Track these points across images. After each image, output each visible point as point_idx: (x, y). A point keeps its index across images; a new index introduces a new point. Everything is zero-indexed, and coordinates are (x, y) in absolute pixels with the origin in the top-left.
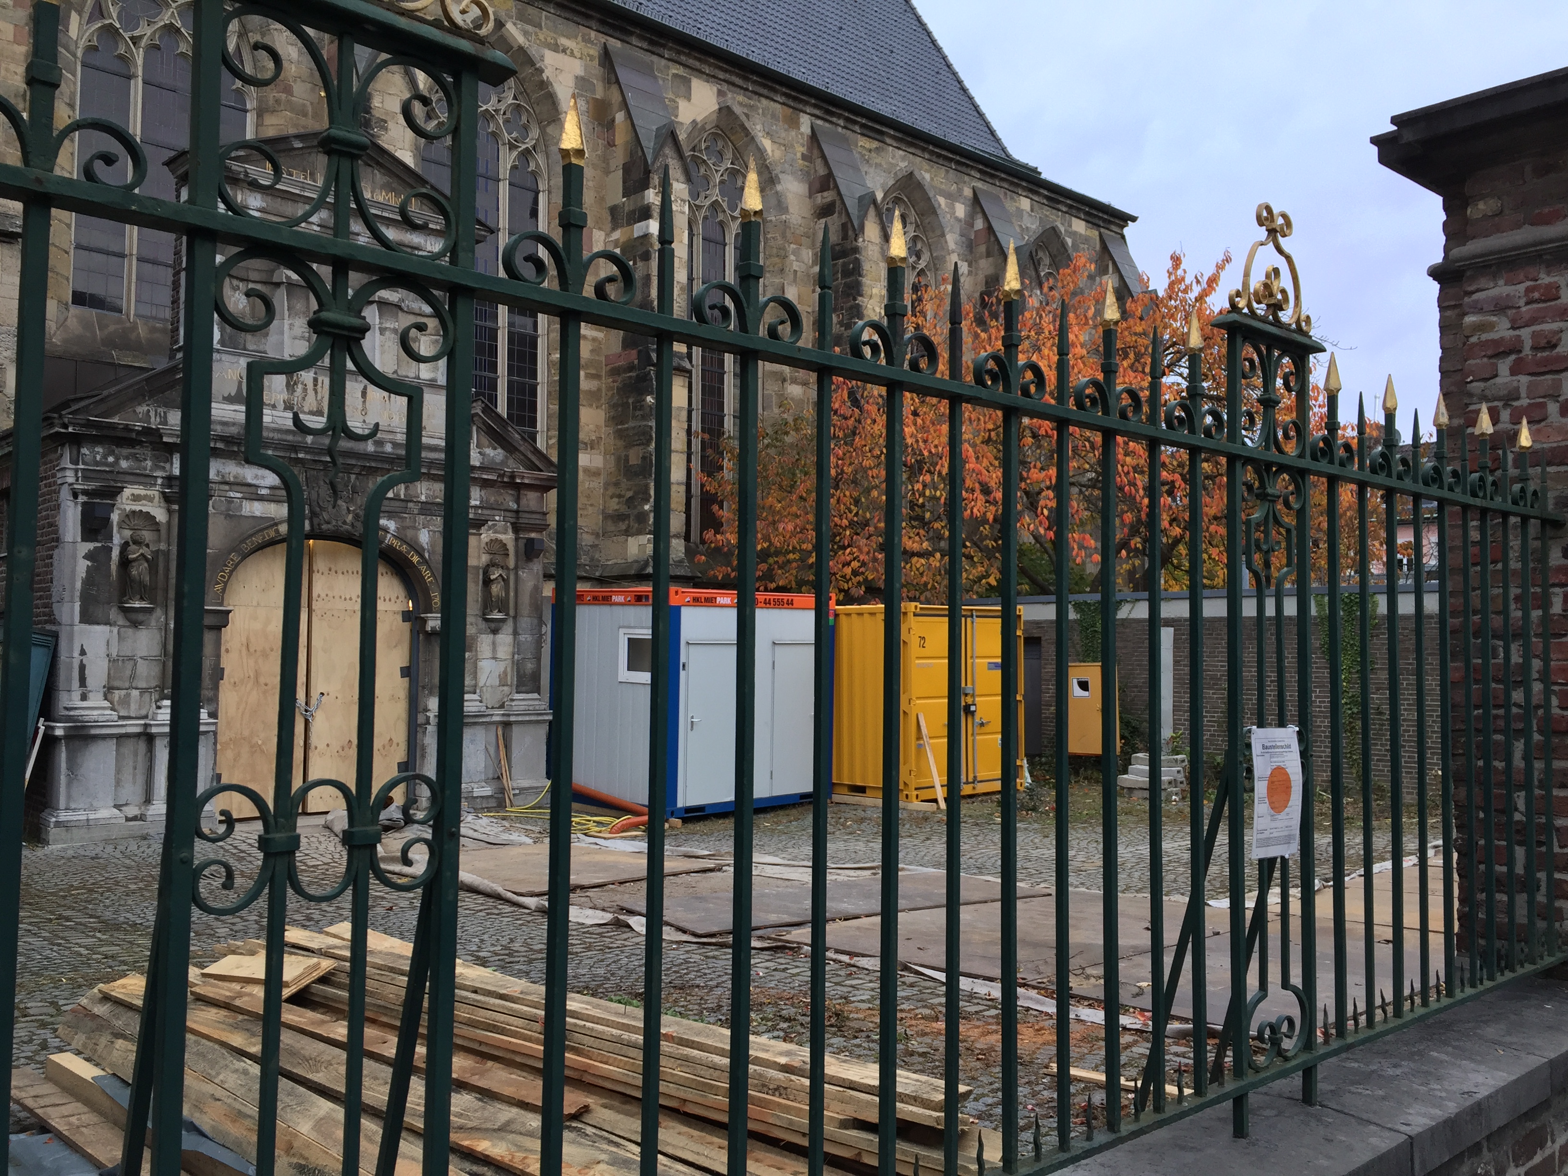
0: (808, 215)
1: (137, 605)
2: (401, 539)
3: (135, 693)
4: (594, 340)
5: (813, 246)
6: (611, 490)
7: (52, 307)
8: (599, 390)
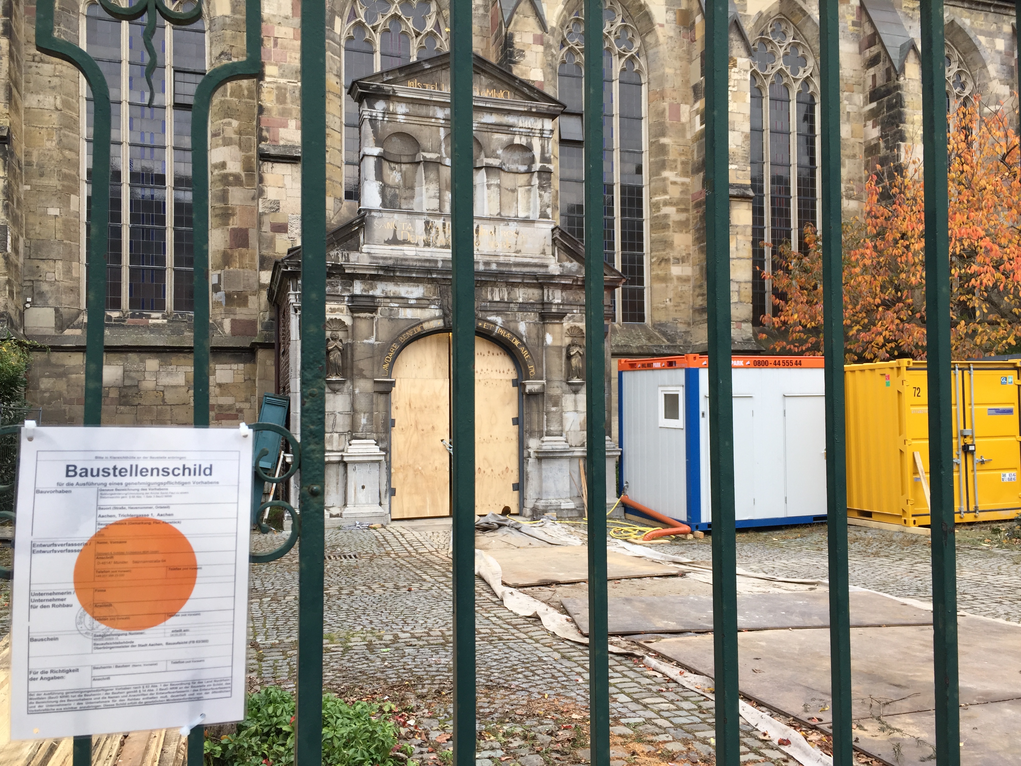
0: (858, 67)
1: (334, 378)
2: (506, 329)
3: (336, 435)
4: (683, 184)
5: (863, 91)
6: (698, 291)
7: (330, 202)
8: (688, 220)
